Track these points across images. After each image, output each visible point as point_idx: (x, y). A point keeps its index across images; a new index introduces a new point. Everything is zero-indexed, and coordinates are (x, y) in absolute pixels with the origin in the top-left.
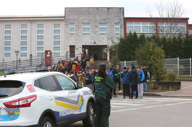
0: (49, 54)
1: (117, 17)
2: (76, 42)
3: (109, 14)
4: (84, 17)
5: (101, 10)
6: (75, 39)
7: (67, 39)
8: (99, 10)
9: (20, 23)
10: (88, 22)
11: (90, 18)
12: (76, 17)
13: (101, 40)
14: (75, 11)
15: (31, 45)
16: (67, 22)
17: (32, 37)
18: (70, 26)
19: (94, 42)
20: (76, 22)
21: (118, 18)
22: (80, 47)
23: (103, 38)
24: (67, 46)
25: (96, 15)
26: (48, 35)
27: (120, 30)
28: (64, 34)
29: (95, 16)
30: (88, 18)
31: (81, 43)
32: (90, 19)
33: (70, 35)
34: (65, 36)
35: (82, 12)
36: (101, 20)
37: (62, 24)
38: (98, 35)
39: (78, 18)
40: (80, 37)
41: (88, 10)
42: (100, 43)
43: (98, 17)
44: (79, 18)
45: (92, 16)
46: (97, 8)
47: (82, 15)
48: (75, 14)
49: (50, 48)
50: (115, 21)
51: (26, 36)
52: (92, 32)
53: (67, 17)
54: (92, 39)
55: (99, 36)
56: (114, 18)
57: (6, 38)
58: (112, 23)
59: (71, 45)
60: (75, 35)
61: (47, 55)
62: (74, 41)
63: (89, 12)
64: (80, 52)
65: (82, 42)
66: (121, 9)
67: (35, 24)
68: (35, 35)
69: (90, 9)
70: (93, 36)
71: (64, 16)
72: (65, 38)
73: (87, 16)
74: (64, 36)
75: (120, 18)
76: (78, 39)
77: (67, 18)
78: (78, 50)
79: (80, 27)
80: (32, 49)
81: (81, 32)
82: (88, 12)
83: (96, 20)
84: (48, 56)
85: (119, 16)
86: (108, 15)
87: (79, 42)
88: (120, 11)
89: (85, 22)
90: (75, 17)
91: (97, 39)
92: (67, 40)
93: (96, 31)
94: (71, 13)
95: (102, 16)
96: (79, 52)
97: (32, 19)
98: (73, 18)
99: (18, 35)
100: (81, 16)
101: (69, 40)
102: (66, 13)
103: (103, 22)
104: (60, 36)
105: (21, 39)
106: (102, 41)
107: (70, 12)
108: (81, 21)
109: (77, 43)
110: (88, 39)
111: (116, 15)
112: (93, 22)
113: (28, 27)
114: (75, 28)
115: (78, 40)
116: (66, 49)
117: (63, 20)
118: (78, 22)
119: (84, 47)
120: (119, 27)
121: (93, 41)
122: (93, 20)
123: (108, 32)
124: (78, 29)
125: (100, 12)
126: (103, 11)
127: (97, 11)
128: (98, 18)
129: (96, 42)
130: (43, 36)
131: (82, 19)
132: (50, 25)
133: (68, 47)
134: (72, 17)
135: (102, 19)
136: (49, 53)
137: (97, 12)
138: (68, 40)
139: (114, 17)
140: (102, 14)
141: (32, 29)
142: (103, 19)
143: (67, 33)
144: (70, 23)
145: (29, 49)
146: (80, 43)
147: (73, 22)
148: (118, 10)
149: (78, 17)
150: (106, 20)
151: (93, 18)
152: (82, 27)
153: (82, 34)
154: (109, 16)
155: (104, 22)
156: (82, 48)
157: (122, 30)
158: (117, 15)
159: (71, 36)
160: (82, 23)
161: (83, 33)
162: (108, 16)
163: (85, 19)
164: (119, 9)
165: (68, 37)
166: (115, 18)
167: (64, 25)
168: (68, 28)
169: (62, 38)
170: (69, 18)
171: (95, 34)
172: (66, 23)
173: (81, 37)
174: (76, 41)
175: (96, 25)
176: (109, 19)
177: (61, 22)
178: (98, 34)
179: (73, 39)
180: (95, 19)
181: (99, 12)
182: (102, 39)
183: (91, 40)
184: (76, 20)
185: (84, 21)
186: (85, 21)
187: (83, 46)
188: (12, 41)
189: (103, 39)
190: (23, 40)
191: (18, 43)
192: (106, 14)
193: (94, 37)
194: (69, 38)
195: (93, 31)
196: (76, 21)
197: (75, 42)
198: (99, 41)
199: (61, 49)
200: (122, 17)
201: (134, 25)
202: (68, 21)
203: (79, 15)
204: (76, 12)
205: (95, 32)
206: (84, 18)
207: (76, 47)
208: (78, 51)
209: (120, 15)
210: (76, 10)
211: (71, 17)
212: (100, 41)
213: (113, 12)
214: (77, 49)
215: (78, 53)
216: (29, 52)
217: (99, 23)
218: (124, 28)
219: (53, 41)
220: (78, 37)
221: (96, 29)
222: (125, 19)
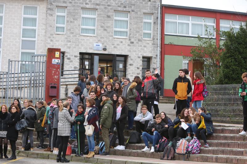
1: (149, 3)
2: (68, 46)
6: (66, 38)
7: (49, 37)
10: (92, 7)
13: (118, 45)
16: (51, 4)
18: (57, 12)
19: (103, 47)
20: (69, 5)
21: (151, 4)
22: (75, 56)
23: (121, 40)
26: (10, 27)
27: (154, 28)
28: (44, 27)
31: (77, 47)
32: (98, 2)
33: (56, 31)
34: (46, 32)
36: (119, 6)
37: (41, 8)
38: (111, 34)
42: (115, 49)
50: (145, 9)
52: (100, 28)
54: (99, 41)
55: (112, 36)
56: (142, 3)
58: (139, 13)
60: (67, 30)
61: (53, 60)
62: (63, 43)
64: (75, 66)
65: (80, 45)
70: (102, 36)
72: (45, 36)
74: (44, 31)
75: (155, 4)
76: (73, 39)
78: (71, 61)
79: (76, 17)
81: (79, 25)
83: (109, 6)
84: (55, 61)
87: (74, 46)
89: (87, 6)
91: (109, 41)
92: (49, 41)
93: (108, 27)
96: (73, 67)
101: (54, 41)
103: (122, 10)
104: (35, 30)
106: (118, 47)
108: (80, 3)
109: (69, 48)
110: (91, 40)
112: (103, 7)
114: (67, 17)
115: (71, 41)
118: (74, 6)
119: (83, 56)
120: (151, 21)
121: (101, 45)
122: (103, 3)
123: (130, 29)
124: (72, 20)
128: (113, 2)
129: (107, 48)
130: (1, 29)
132: (16, 7)
135: (120, 3)
136: (57, 54)
138: (52, 40)
142: (122, 4)
143: (51, 26)
144: (57, 6)
146: (74, 47)
147: (64, 5)
150: (127, 7)
152: (80, 16)
153: (79, 31)
155: (125, 9)
156: (79, 58)
157: (157, 29)
159: (58, 33)
160: (82, 8)
161: (82, 29)
163: (87, 2)
165: (52, 35)
166: (145, 3)
167: (45, 9)
168: (53, 15)
169: (40, 35)
171: (105, 32)
172: (49, 7)
173: (77, 36)
174: (69, 44)
175: (109, 14)
176: (134, 5)
177: (40, 3)
178: (112, 33)
179: (63, 38)
180: (107, 3)
182: (119, 43)
183: (97, 44)
185: (84, 5)
186: (86, 4)
187: (81, 54)
189: (122, 42)
193: (103, 38)
194: (54, 36)
195: (103, 25)
196: (70, 3)
197: (66, 45)
198: (113, 46)
200: (158, 3)
201: (178, 21)
202: (54, 2)
205: (105, 28)
207: (67, 56)
208: (71, 63)
212: (114, 47)
214: (69, 59)
215: (72, 67)
217: (114, 10)
218: (161, 25)
219: (21, 41)
220: (73, 36)
221: (108, 23)
222: (164, 7)
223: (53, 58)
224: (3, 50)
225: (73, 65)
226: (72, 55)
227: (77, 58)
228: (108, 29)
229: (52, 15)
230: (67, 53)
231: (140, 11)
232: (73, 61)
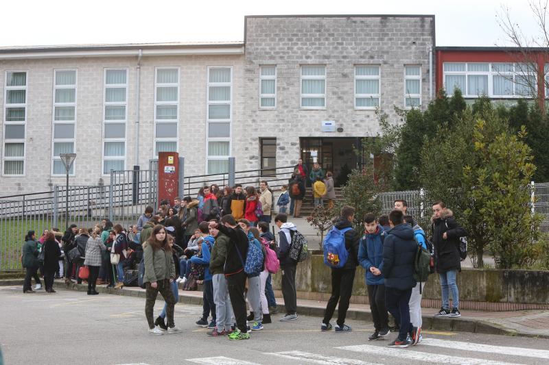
0: (171, 165)
1: (414, 47)
2: (281, 127)
3: (387, 35)
4: (305, 47)
5: (362, 22)
6: (277, 116)
7: (251, 116)
8: (355, 22)
9: (104, 64)
10: (317, 61)
11: (326, 48)
12: (281, 46)
13: (362, 121)
14: (276, 26)
15: (138, 135)
16: (251, 62)
17: (139, 109)
18: (262, 74)
19: (337, 127)
20: (280, 61)
21: (417, 49)
22: (293, 144)
23: (367, 113)
24: (250, 141)
25: (343, 39)
26: (190, 104)
27: (423, 89)
28: (242, 100)
29: (340, 41)
30: (319, 48)
31: (294, 128)
32: (326, 53)
33: (262, 105)
34: (244, 108)
35: (299, 31)
36: (361, 57)
37: (237, 70)
38: (349, 104)
39: (286, 50)
40: (292, 111)
41: (318, 22)
42: (358, 129)
43: (349, 47)
44: (288, 48)
45: (333, 44)
46: (348, 17)
47: (298, 40)
48: (276, 35)
49: (196, 146)
50: (407, 58)
51: (123, 109)
52: (331, 95)
53: (253, 48)
54: (330, 116)
55: (352, 107)
56: (401, 48)
57: (61, 113)
58: (396, 66)
59: (263, 135)
60: (278, 102)
61: (166, 168)
62: (272, 124)
63: (322, 30)
64: (292, 159)
65: (299, 127)
66: (426, 18)
67: (150, 68)
68: (150, 103)
69: (324, 21)
70: (336, 108)
71: (243, 43)
72: (244, 114)
73: (313, 44)
74: (242, 106)
75: (423, 48)
76: (287, 116)
77: (250, 48)
78: (287, 152)
79: (292, 80)
80: (140, 148)
81: (297, 93)
82: (319, 31)
83: (344, 57)
84: (168, 169)
85: (417, 42)
86: (382, 39)
87: (290, 127)
88: (422, 26)
89: (309, 61)
90: (277, 47)
91: (347, 116)
92: (250, 122)
93: (344, 93)
94: (264, 34)
95: (363, 42)
96: (289, 161)
97: (140, 53)
98: (271, 49)
99: (96, 105)
100: (297, 44)
101: (258, 121)
102: (248, 34)
103: (367, 63)
104: (228, 106)
105: (106, 118)
106: (362, 124)
107: (262, 31)
108: (297, 57)
109: (282, 131)
110: (317, 116)
111: (408, 39)
112: (334, 61)
113: (130, 78)
114: (278, 81)
115: (285, 119)
116: (247, 149)
117: (238, 56)
118: (287, 63)
119: (306, 143)
120: (419, 77)
121: (333, 123)
122: (335, 54)
123: (382, 94)
124: (285, 85)
125: (358, 29)
126: (367, 26)
127: (347, 26)
128: (351, 50)
129: (344, 127)
130: (175, 108)
131: (299, 51)
132: (198, 71)
133: (254, 142)
134: (268, 47)
135: (363, 51)
136: (171, 160)
137: (349, 29)
138: (254, 121)
139: (404, 47)
140: (363, 37)
141: (142, 85)
142: (366, 53)
143: (252, 98)
144: (260, 65)
145: (131, 148)
146: (291, 130)
147: (272, 62)
148: (416, 22)
149: (286, 47)
150: (376, 57)
151: (336, 48)
152: (299, 78)
153: (299, 102)
154: (385, 41)
155: (371, 61)
156: (298, 146)
157: (429, 89)
158: (412, 38)
159: (265, 108)
160: (301, 65)
161: (303, 99)
162: (386, 44)
163: (309, 54)
164: (418, 19)
165: (255, 112)
166: (407, 48)
167: (242, 71)
168: (256, 80)
169: (237, 114)
170: (257, 49)
171: (340, 101)
172: (249, 67)
173: (295, 110)
174: (281, 124)
175: (346, 71)
176: (387, 52)
177: (233, 62)
178: (352, 102)
179: (272, 115)
180: (341, 52)
181: (355, 31)
182: (363, 117)
183: (327, 122)
184: (281, 54)
185: (304, 59)
186: (308, 57)
187: (302, 139)
188: (78, 123)
189: (368, 116)
190: (114, 119)
191: (98, 131)
192: (376, 38)
193: (337, 111)
194: (258, 113)
195: (336, 90)
196: (281, 58)
197: (278, 126)
198: (353, 124)
199: (234, 150)
200: (429, 47)
201: (467, 73)
202: (255, 59)
203: (290, 40)
204: (281, 30)
205: (340, 95)
206: (307, 49)
207: (279, 145)
208: (286, 156)
209: (423, 40)
210: (281, 22)
211: (265, 46)
212: (356, 125)
213: (400, 30)
214: (282, 148)
215: (287, 162)
216: (131, 157)
217: (355, 65)
218: (435, 83)
219: (207, 124)
220: (287, 112)
221: (343, 86)
222: (439, 52)
223: (166, 165)
224: (181, 140)
225: (290, 158)
226: (288, 143)
227: (295, 147)
228: (345, 97)
229: (252, 80)
230: (279, 139)
231: (397, 61)
232: (290, 152)
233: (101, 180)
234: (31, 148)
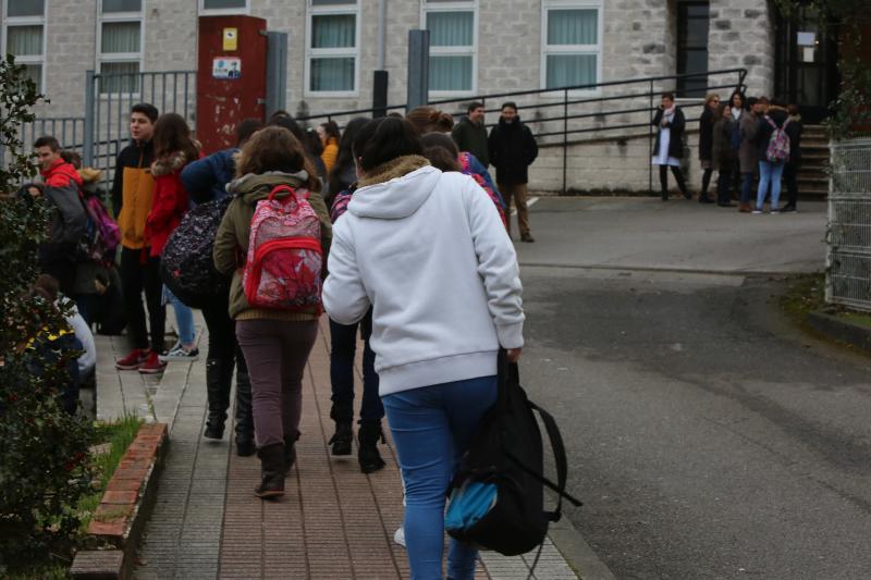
0: (230, 54)
22: (751, 15)
24: (646, 8)
49: (519, 22)
61: (216, 62)
64: (747, 53)
78: (734, 36)
80: (391, 27)
96: (741, 56)
116: (636, 27)
133: (654, 11)
145: (370, 27)
156: (763, 18)
199: (607, 30)
207: (716, 15)
208: (731, 44)
214: (723, 25)
215: (735, 59)
216: (369, 50)
223: (216, 55)
224: (483, 7)
225: (742, 51)
226: (737, 12)
227: (755, 22)
230: (717, 2)
232: (742, 32)
233: (303, 105)
234: (154, 33)
